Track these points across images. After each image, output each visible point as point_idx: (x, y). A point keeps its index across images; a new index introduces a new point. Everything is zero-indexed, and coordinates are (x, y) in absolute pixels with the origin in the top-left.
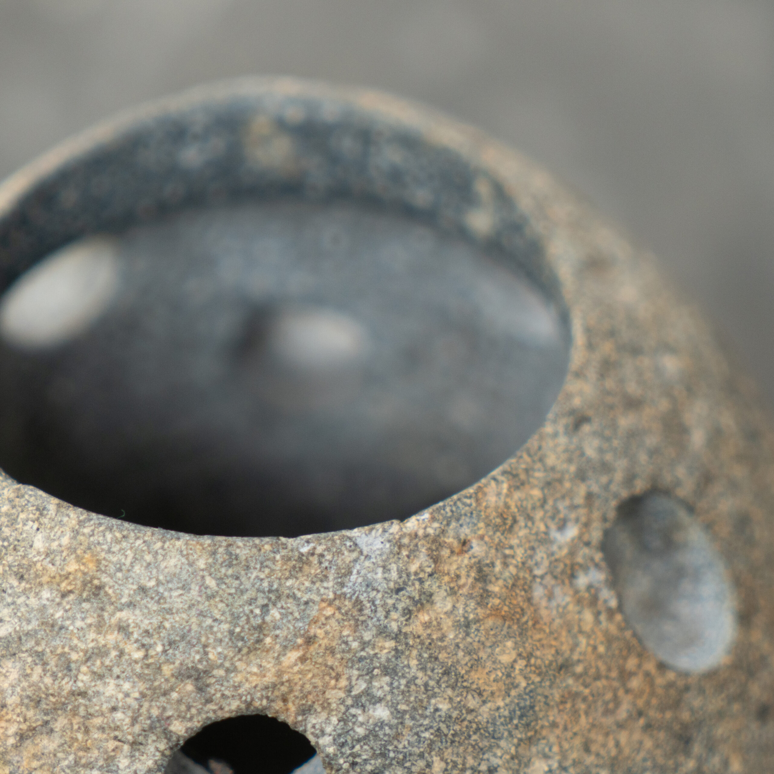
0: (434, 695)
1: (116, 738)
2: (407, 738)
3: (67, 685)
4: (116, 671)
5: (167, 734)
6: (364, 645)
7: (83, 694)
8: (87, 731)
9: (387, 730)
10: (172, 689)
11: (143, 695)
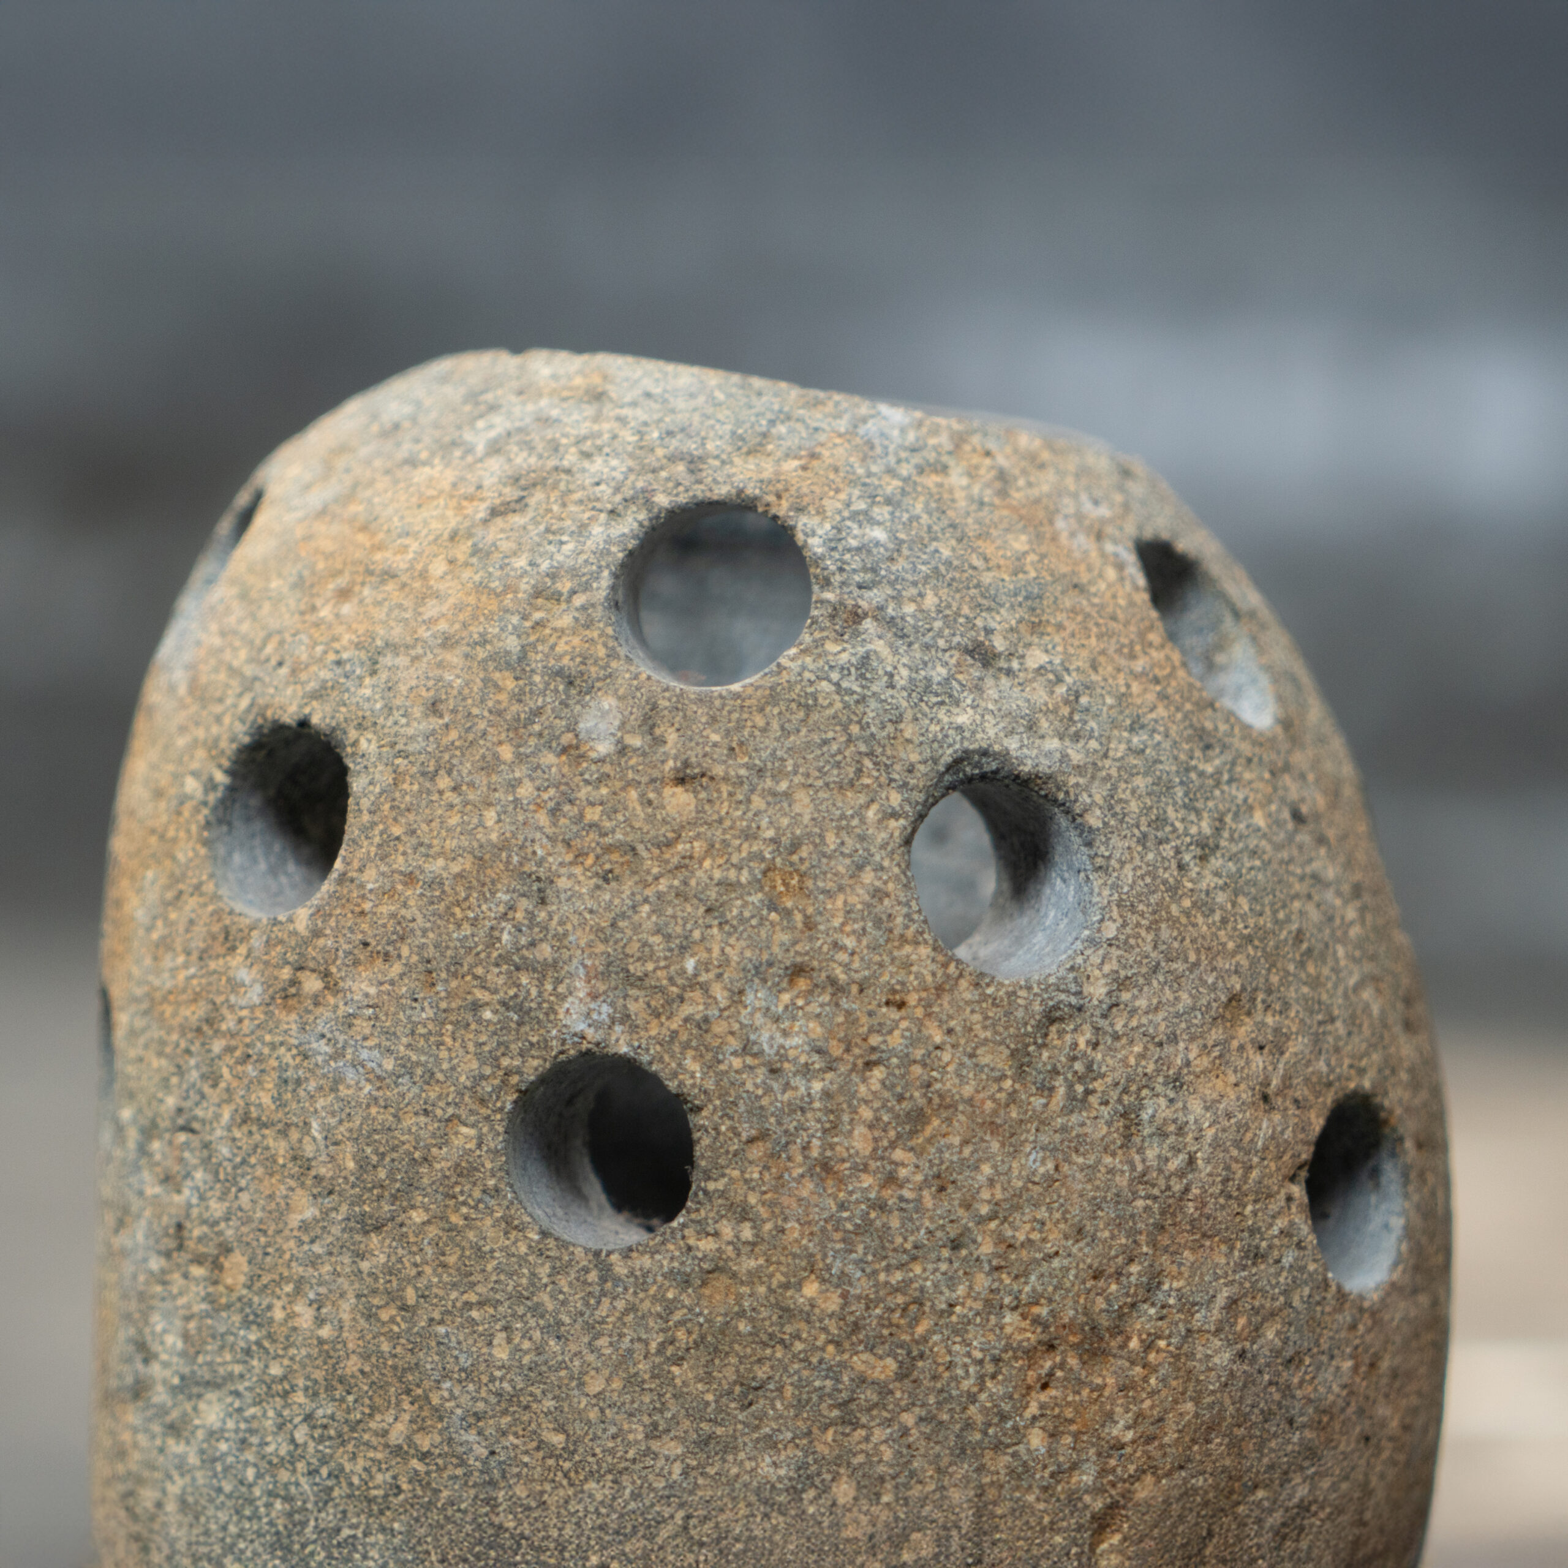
0: (936, 539)
1: (593, 509)
2: (901, 564)
3: (552, 463)
4: (606, 450)
5: (648, 503)
6: (869, 474)
7: (568, 471)
8: (564, 505)
9: (882, 550)
10: (662, 468)
11: (631, 470)
